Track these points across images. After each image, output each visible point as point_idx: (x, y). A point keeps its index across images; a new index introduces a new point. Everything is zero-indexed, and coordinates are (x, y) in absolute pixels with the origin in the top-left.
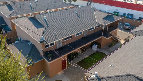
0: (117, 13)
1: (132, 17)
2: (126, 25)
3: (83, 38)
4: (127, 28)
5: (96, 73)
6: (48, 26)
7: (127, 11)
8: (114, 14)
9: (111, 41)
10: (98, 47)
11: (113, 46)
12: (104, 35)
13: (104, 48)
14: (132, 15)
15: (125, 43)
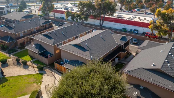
0: (126, 29)
1: (137, 32)
2: (134, 40)
3: (109, 54)
4: (135, 42)
5: (127, 69)
6: (90, 50)
7: (133, 28)
8: (123, 30)
9: (126, 54)
10: (119, 59)
11: (128, 57)
12: (122, 51)
13: (123, 59)
14: (137, 31)
15: (136, 55)
